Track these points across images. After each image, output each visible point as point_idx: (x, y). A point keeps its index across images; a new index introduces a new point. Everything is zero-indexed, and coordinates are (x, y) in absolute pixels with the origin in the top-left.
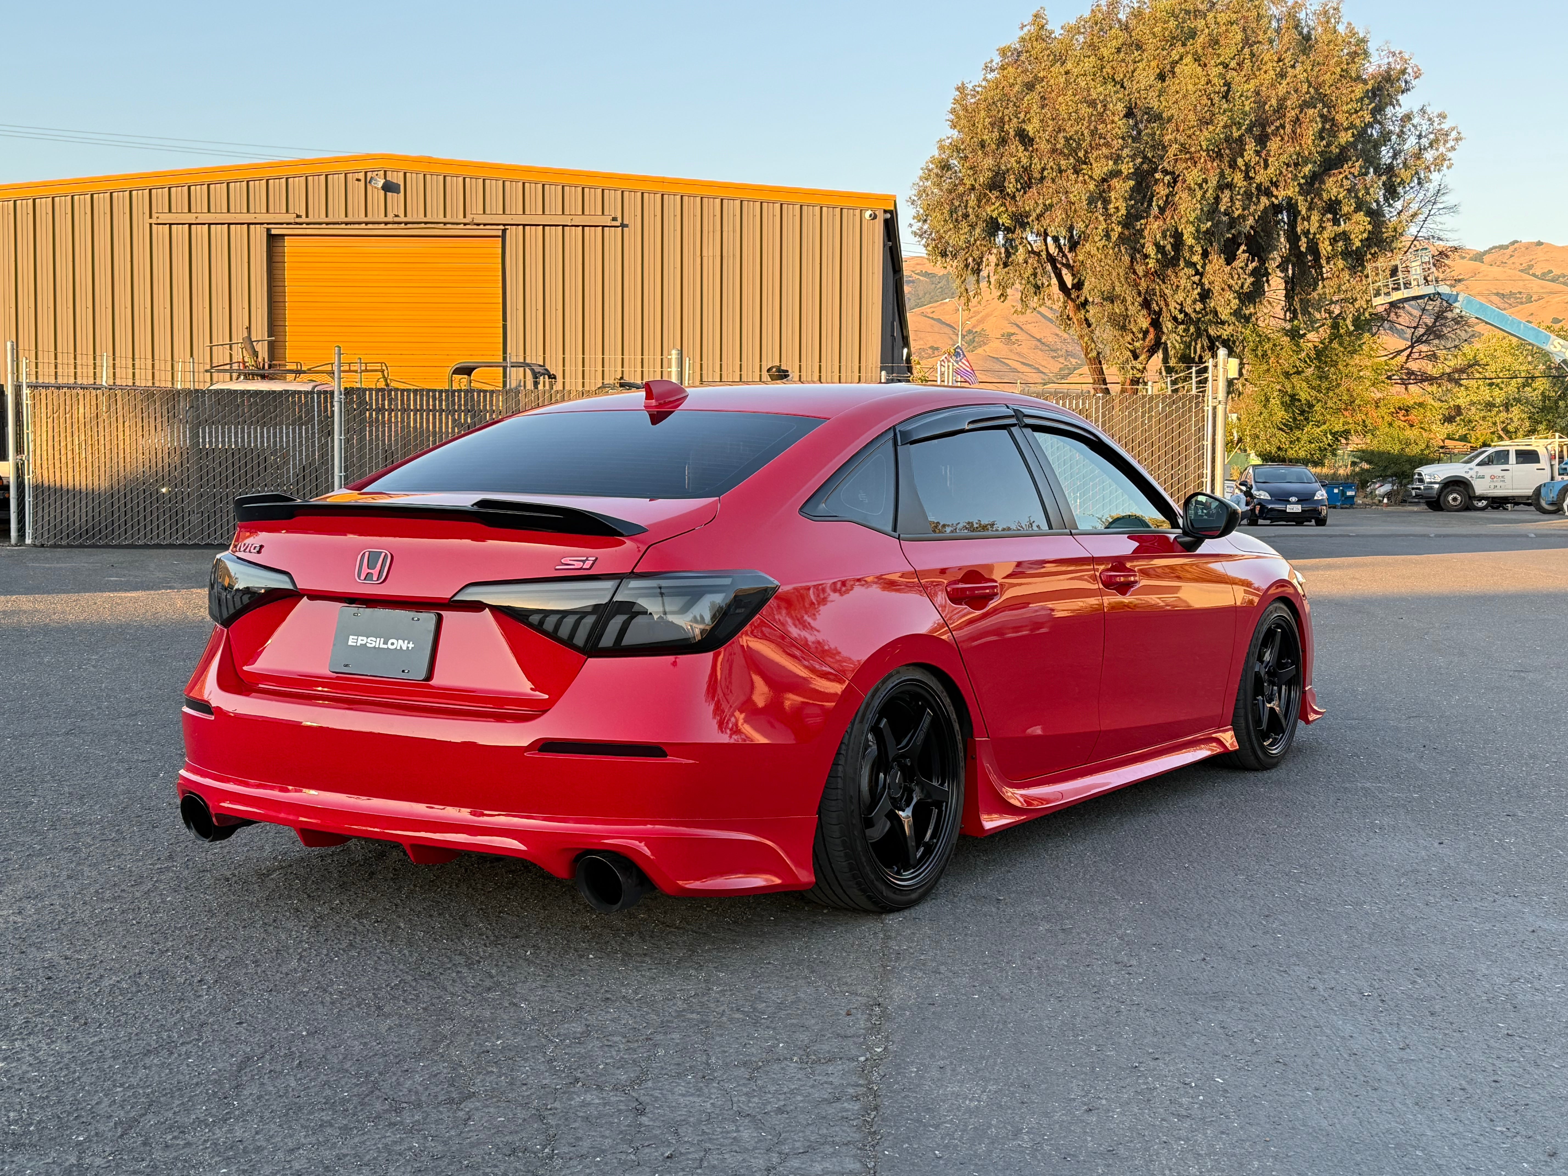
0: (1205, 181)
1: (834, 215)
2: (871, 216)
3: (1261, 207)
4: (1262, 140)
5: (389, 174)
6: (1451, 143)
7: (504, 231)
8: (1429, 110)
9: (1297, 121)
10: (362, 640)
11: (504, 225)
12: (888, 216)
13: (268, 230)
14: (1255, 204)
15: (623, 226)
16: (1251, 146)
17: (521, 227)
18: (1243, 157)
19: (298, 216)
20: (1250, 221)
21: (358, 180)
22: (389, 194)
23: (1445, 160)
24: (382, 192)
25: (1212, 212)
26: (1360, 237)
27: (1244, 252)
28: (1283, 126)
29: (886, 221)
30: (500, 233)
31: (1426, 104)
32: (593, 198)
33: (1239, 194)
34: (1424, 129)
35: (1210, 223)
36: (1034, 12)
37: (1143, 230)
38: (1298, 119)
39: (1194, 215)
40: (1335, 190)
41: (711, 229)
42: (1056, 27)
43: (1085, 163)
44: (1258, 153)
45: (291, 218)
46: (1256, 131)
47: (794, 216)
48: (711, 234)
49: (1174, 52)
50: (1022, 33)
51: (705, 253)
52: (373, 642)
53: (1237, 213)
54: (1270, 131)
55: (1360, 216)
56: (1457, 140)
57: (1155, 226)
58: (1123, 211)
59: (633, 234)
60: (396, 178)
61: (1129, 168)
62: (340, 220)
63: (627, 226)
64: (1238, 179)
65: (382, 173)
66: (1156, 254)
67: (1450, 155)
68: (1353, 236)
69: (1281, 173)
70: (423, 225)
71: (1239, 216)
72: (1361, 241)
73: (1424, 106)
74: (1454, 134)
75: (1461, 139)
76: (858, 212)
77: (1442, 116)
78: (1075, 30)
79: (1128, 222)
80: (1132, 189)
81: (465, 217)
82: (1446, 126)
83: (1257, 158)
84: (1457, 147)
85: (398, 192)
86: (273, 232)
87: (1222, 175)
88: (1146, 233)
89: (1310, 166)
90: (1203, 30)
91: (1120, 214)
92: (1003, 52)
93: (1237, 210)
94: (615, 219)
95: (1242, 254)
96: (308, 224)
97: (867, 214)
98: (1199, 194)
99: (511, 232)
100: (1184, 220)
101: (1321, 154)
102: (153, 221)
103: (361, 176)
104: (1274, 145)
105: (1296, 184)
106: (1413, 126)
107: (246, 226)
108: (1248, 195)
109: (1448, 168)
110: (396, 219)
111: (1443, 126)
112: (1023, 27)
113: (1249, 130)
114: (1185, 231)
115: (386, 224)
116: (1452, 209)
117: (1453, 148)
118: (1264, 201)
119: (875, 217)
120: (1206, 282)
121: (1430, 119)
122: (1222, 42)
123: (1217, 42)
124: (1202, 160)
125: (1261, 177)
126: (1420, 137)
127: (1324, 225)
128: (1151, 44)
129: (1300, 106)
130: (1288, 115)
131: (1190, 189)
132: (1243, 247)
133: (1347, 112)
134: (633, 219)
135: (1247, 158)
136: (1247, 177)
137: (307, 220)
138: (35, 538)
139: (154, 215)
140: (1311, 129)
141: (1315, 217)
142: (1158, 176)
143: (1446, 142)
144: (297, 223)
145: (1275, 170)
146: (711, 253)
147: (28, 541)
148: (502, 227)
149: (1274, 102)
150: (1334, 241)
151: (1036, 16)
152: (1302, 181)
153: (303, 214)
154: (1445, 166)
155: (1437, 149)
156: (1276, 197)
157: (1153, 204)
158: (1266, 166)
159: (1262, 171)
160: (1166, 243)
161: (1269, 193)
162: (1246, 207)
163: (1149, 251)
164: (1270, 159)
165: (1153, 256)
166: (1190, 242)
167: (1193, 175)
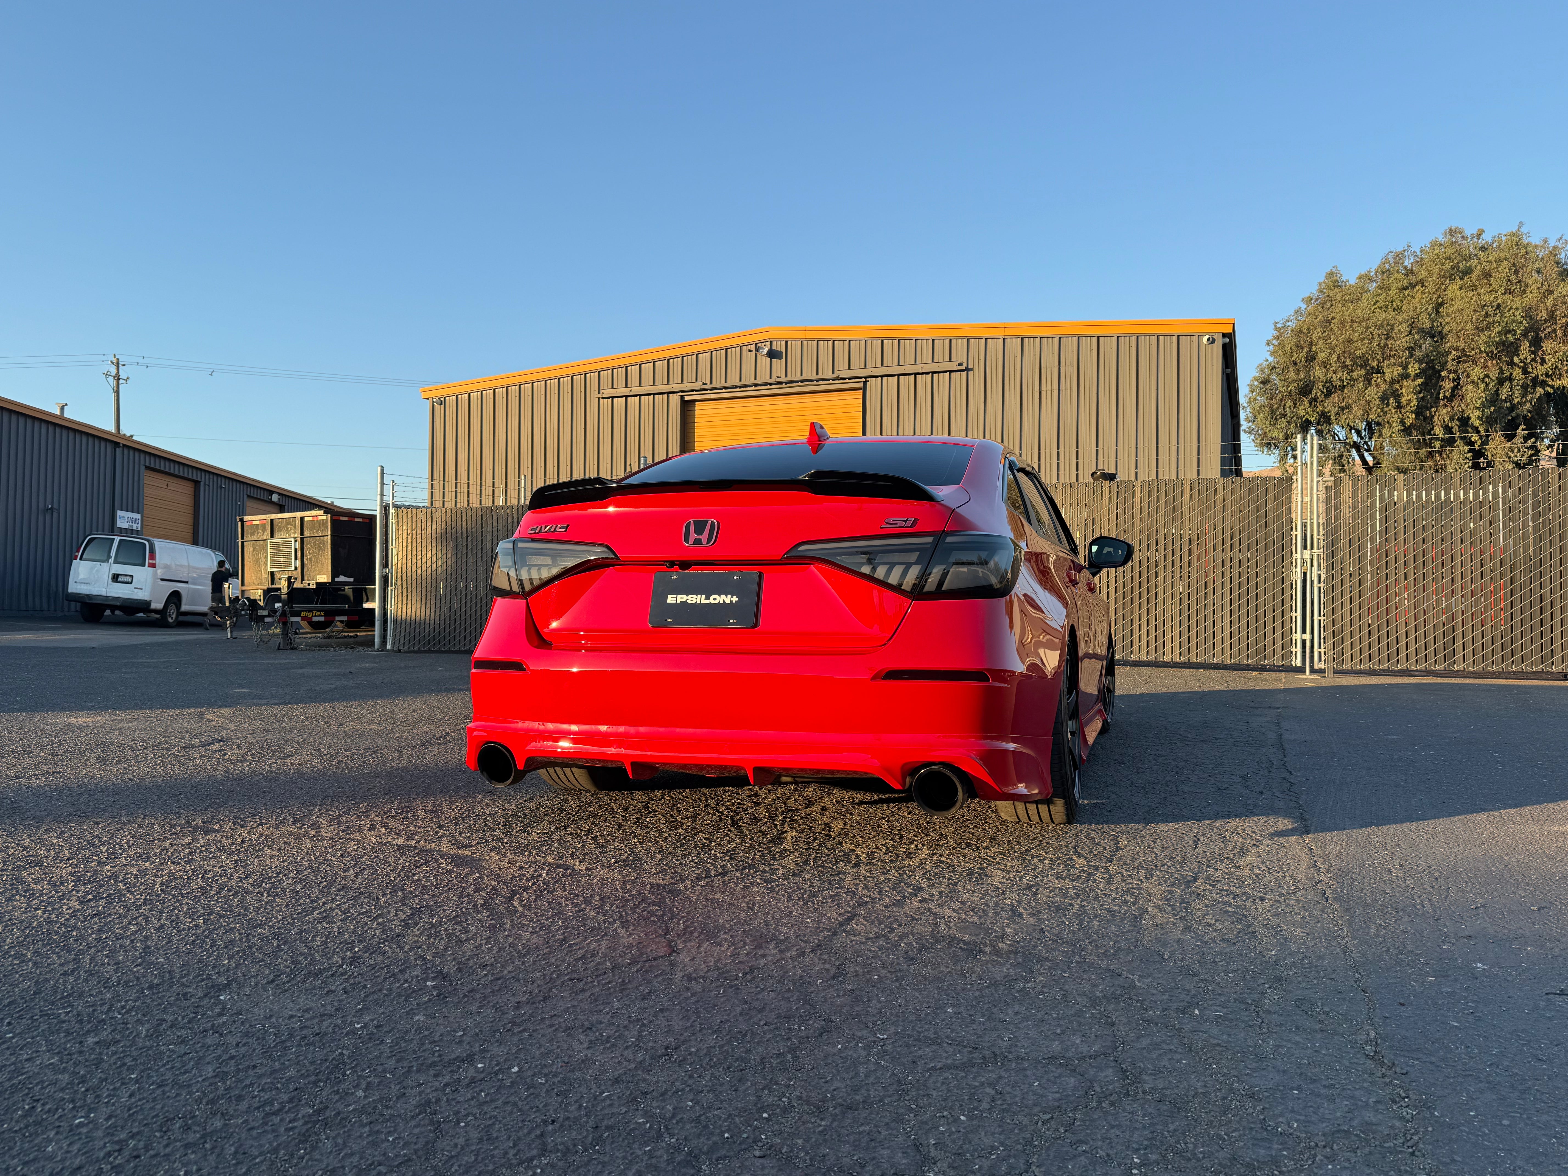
0: (1487, 376)
1: (1171, 343)
2: (1209, 339)
3: (1538, 394)
4: (1536, 343)
5: (774, 344)
7: (865, 383)
10: (681, 598)
11: (866, 377)
12: (1227, 340)
13: (682, 397)
14: (1532, 393)
15: (968, 369)
16: (1525, 347)
17: (879, 379)
18: (1518, 355)
19: (704, 384)
20: (1528, 406)
21: (750, 351)
22: (774, 360)
24: (768, 359)
25: (1494, 399)
27: (1523, 430)
28: (1555, 331)
29: (1224, 346)
30: (861, 385)
32: (942, 348)
33: (1518, 385)
35: (1492, 409)
36: (1330, 270)
37: (1433, 417)
39: (1479, 402)
41: (1049, 365)
42: (1350, 277)
43: (1378, 372)
44: (1533, 352)
45: (698, 385)
46: (1531, 334)
47: (1130, 346)
48: (1049, 369)
50: (1319, 286)
51: (1043, 388)
52: (692, 599)
53: (1516, 401)
54: (1543, 335)
57: (1444, 411)
58: (1414, 403)
59: (976, 377)
60: (779, 347)
61: (1417, 371)
62: (734, 384)
63: (971, 370)
64: (1517, 373)
65: (768, 343)
66: (1444, 435)
69: (1557, 367)
70: (800, 384)
71: (1519, 403)
76: (1195, 338)
78: (1366, 278)
79: (1419, 412)
80: (1421, 386)
81: (833, 373)
83: (1533, 356)
85: (781, 358)
86: (686, 398)
87: (1501, 371)
88: (1436, 418)
91: (1412, 404)
92: (1309, 300)
93: (1518, 398)
94: (960, 364)
95: (1521, 432)
96: (711, 389)
97: (1205, 339)
98: (1482, 386)
99: (871, 383)
100: (1471, 406)
102: (600, 396)
103: (753, 347)
104: (1547, 345)
107: (666, 395)
108: (1525, 387)
110: (779, 380)
112: (1320, 282)
113: (1525, 335)
114: (1471, 415)
115: (771, 384)
118: (1540, 391)
119: (1213, 341)
120: (1490, 455)
124: (1482, 360)
125: (1539, 371)
130: (1559, 322)
131: (1473, 382)
132: (1522, 427)
134: (976, 363)
135: (1522, 357)
136: (1525, 372)
137: (711, 386)
138: (393, 644)
139: (602, 391)
142: (1443, 374)
144: (703, 390)
146: (1049, 388)
147: (389, 647)
148: (864, 380)
153: (708, 382)
156: (1552, 387)
157: (1441, 396)
158: (1543, 361)
159: (1539, 367)
160: (1455, 425)
161: (1543, 384)
162: (1524, 395)
163: (1437, 433)
164: (1547, 357)
165: (1440, 436)
166: (1477, 423)
167: (1476, 372)
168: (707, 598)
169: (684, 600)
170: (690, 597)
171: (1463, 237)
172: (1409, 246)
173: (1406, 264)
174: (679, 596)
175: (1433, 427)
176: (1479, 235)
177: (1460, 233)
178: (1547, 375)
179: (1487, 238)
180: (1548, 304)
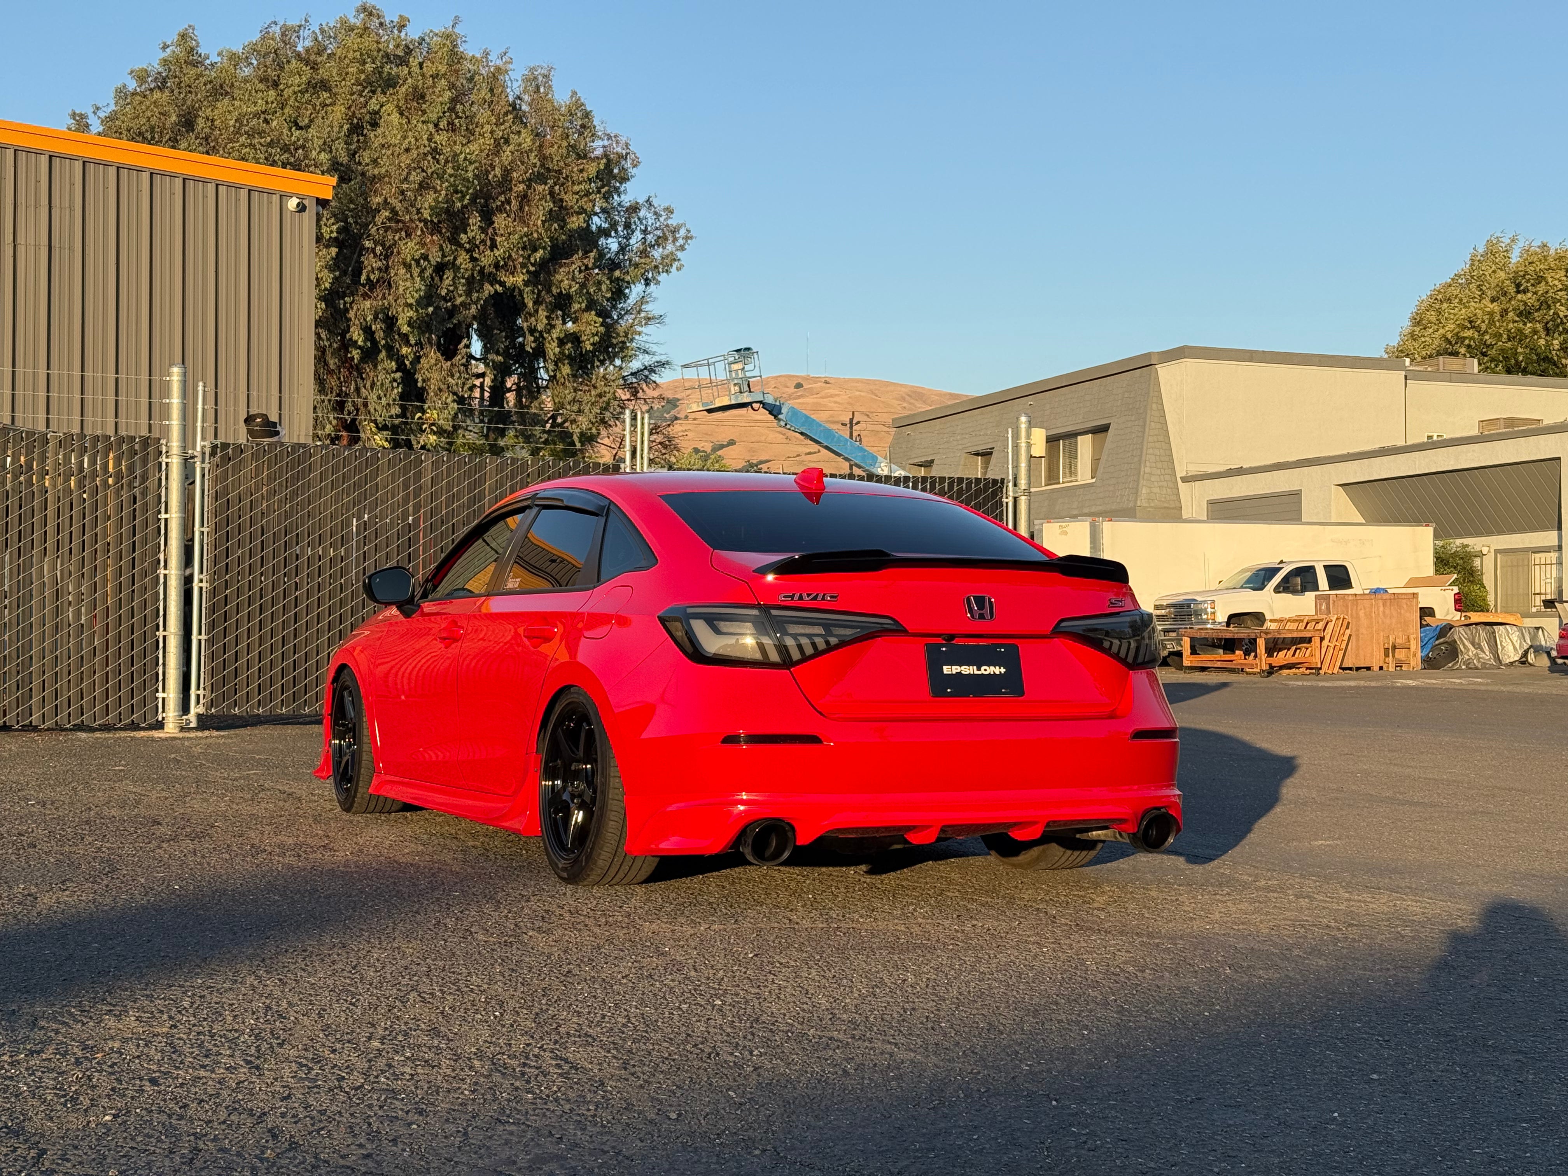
0: (425, 257)
1: (237, 200)
3: (486, 293)
4: (487, 215)
6: (681, 242)
8: (655, 203)
9: (524, 198)
10: (955, 669)
14: (478, 292)
16: (475, 220)
18: (466, 233)
20: (472, 311)
23: (675, 260)
25: (430, 297)
26: (592, 340)
28: (509, 202)
31: (652, 195)
33: (463, 277)
34: (650, 223)
35: (428, 309)
36: (181, 29)
37: (347, 310)
38: (525, 196)
39: (411, 296)
40: (566, 282)
42: (211, 51)
44: (483, 230)
46: (480, 204)
47: (172, 194)
49: (374, 100)
50: (163, 55)
52: (966, 670)
53: (459, 301)
54: (494, 206)
55: (592, 316)
56: (687, 238)
57: (365, 304)
61: (332, 232)
64: (463, 259)
66: (364, 341)
67: (679, 254)
68: (584, 338)
69: (510, 256)
71: (462, 303)
72: (593, 344)
73: (649, 197)
74: (682, 232)
75: (691, 238)
77: (669, 211)
80: (336, 259)
82: (673, 222)
83: (483, 236)
84: (686, 246)
87: (442, 252)
88: (351, 314)
89: (541, 251)
90: (407, 79)
92: (141, 76)
93: (461, 296)
95: (463, 349)
97: (292, 203)
98: (416, 272)
100: (401, 301)
101: (551, 239)
104: (500, 221)
105: (524, 271)
106: (639, 219)
108: (470, 281)
109: (678, 269)
111: (669, 222)
112: (165, 47)
113: (475, 201)
114: (400, 315)
116: (658, 319)
117: (682, 248)
118: (488, 289)
120: (422, 379)
121: (655, 213)
122: (428, 97)
123: (423, 96)
124: (420, 232)
125: (489, 258)
126: (645, 232)
127: (553, 323)
128: (344, 88)
129: (530, 180)
130: (515, 189)
131: (406, 264)
133: (577, 193)
135: (470, 234)
136: (472, 258)
140: (541, 208)
141: (542, 313)
142: (367, 244)
143: (675, 240)
145: (504, 252)
149: (498, 171)
150: (561, 342)
151: (183, 36)
152: (532, 269)
154: (674, 266)
155: (664, 248)
156: (502, 284)
157: (363, 278)
158: (493, 246)
159: (488, 252)
160: (378, 328)
161: (493, 279)
162: (468, 293)
163: (355, 337)
164: (498, 239)
165: (360, 343)
166: (405, 329)
167: (409, 248)
168: (979, 669)
169: (959, 671)
170: (963, 668)
171: (381, 24)
172: (306, 21)
173: (300, 48)
174: (954, 667)
175: (349, 327)
176: (401, 27)
177: (379, 17)
178: (497, 266)
179: (412, 33)
180: (504, 158)
